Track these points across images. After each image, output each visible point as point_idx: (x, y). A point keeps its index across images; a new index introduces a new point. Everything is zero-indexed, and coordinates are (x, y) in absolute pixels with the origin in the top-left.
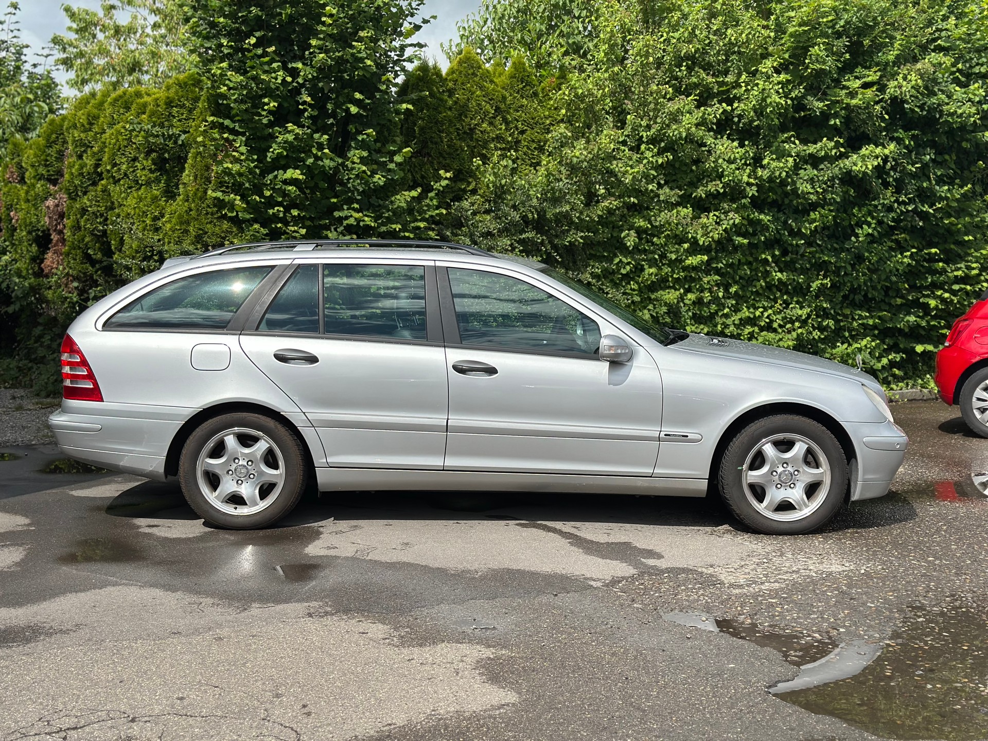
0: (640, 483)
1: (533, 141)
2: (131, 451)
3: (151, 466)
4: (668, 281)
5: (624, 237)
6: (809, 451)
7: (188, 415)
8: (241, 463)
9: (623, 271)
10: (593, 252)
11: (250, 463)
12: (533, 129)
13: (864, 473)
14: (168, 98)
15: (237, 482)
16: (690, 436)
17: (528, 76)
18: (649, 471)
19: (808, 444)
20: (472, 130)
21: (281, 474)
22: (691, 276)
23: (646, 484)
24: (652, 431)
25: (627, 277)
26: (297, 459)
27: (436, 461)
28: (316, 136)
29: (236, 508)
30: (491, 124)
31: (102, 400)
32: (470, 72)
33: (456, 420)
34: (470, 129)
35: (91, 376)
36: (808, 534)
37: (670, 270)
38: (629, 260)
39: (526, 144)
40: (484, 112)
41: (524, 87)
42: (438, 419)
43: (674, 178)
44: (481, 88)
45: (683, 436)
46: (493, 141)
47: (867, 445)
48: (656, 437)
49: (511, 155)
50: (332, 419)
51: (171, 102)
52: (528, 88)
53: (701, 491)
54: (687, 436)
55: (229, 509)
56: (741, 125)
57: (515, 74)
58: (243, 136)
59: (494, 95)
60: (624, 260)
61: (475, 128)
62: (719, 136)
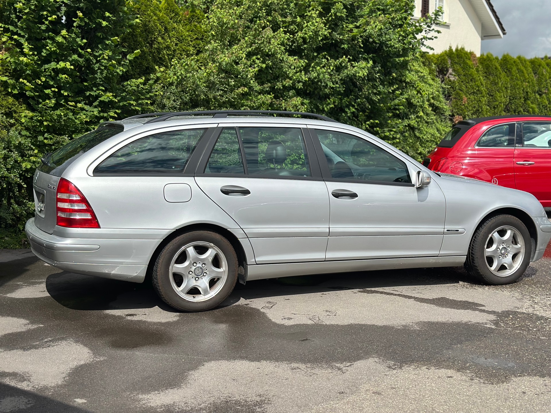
0: (432, 260)
1: (184, 50)
2: (121, 263)
3: (136, 273)
6: (514, 235)
7: (166, 234)
8: (198, 265)
11: (203, 265)
12: (181, 43)
13: (540, 245)
15: (195, 279)
16: (460, 230)
18: (436, 253)
19: (514, 231)
21: (224, 271)
23: (434, 261)
24: (439, 228)
26: (235, 260)
27: (320, 256)
28: (78, 40)
29: (194, 297)
30: (163, 38)
31: (98, 227)
33: (334, 228)
34: (152, 41)
35: (89, 210)
39: (179, 52)
40: (159, 31)
42: (323, 228)
44: (155, 14)
45: (456, 230)
46: (165, 49)
47: (543, 230)
48: (442, 232)
54: (458, 230)
55: (189, 298)
56: (293, 47)
61: (155, 40)
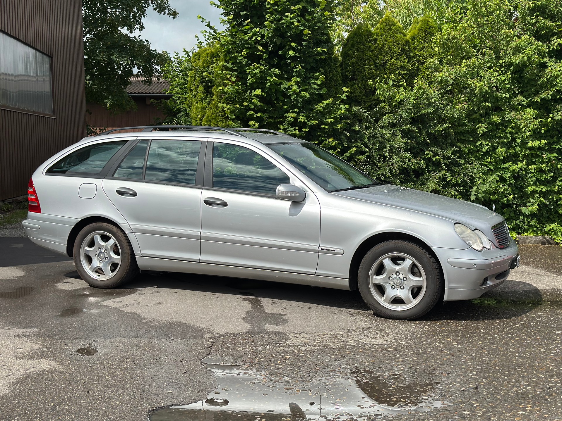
0: (309, 278)
2: (53, 241)
4: (519, 157)
5: (478, 128)
6: (414, 266)
7: (75, 223)
8: (101, 251)
9: (484, 150)
10: (463, 138)
11: (106, 251)
13: (449, 282)
14: (212, 52)
15: (100, 262)
16: (337, 251)
17: (429, 28)
18: (314, 271)
19: (412, 261)
20: (385, 63)
21: (120, 258)
22: (536, 154)
23: (313, 280)
24: (315, 246)
25: (487, 154)
26: (127, 250)
27: (196, 257)
29: (99, 276)
30: (397, 59)
31: (40, 212)
32: (387, 27)
33: (206, 233)
35: (36, 199)
36: (411, 320)
37: (520, 149)
38: (488, 143)
40: (393, 52)
41: (426, 35)
42: (195, 232)
43: (526, 89)
45: (332, 250)
47: (451, 264)
48: (316, 250)
49: (392, 77)
50: (142, 228)
51: (213, 55)
52: (428, 36)
53: (345, 286)
54: (335, 251)
55: (96, 276)
57: (421, 28)
58: (236, 72)
59: (400, 41)
60: (484, 143)
61: (387, 62)
62: (558, 61)
